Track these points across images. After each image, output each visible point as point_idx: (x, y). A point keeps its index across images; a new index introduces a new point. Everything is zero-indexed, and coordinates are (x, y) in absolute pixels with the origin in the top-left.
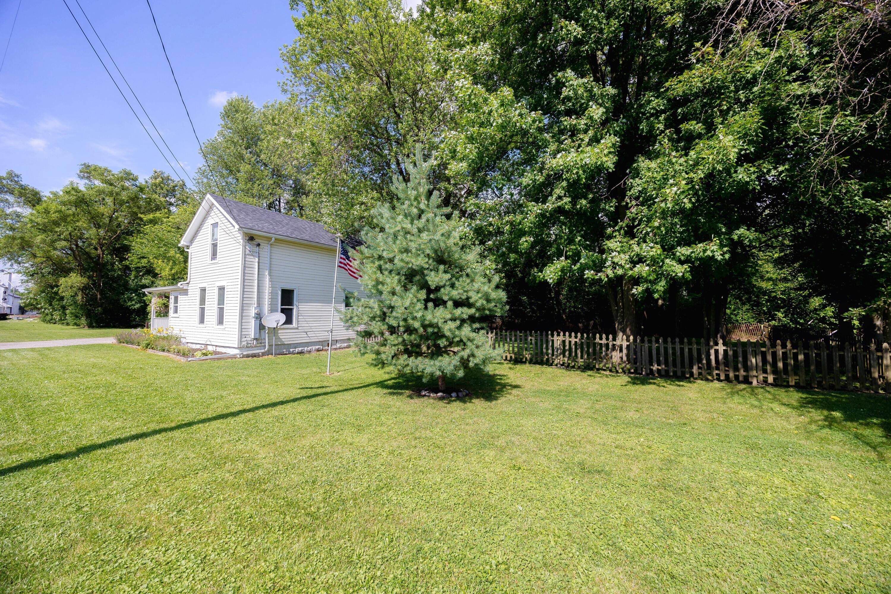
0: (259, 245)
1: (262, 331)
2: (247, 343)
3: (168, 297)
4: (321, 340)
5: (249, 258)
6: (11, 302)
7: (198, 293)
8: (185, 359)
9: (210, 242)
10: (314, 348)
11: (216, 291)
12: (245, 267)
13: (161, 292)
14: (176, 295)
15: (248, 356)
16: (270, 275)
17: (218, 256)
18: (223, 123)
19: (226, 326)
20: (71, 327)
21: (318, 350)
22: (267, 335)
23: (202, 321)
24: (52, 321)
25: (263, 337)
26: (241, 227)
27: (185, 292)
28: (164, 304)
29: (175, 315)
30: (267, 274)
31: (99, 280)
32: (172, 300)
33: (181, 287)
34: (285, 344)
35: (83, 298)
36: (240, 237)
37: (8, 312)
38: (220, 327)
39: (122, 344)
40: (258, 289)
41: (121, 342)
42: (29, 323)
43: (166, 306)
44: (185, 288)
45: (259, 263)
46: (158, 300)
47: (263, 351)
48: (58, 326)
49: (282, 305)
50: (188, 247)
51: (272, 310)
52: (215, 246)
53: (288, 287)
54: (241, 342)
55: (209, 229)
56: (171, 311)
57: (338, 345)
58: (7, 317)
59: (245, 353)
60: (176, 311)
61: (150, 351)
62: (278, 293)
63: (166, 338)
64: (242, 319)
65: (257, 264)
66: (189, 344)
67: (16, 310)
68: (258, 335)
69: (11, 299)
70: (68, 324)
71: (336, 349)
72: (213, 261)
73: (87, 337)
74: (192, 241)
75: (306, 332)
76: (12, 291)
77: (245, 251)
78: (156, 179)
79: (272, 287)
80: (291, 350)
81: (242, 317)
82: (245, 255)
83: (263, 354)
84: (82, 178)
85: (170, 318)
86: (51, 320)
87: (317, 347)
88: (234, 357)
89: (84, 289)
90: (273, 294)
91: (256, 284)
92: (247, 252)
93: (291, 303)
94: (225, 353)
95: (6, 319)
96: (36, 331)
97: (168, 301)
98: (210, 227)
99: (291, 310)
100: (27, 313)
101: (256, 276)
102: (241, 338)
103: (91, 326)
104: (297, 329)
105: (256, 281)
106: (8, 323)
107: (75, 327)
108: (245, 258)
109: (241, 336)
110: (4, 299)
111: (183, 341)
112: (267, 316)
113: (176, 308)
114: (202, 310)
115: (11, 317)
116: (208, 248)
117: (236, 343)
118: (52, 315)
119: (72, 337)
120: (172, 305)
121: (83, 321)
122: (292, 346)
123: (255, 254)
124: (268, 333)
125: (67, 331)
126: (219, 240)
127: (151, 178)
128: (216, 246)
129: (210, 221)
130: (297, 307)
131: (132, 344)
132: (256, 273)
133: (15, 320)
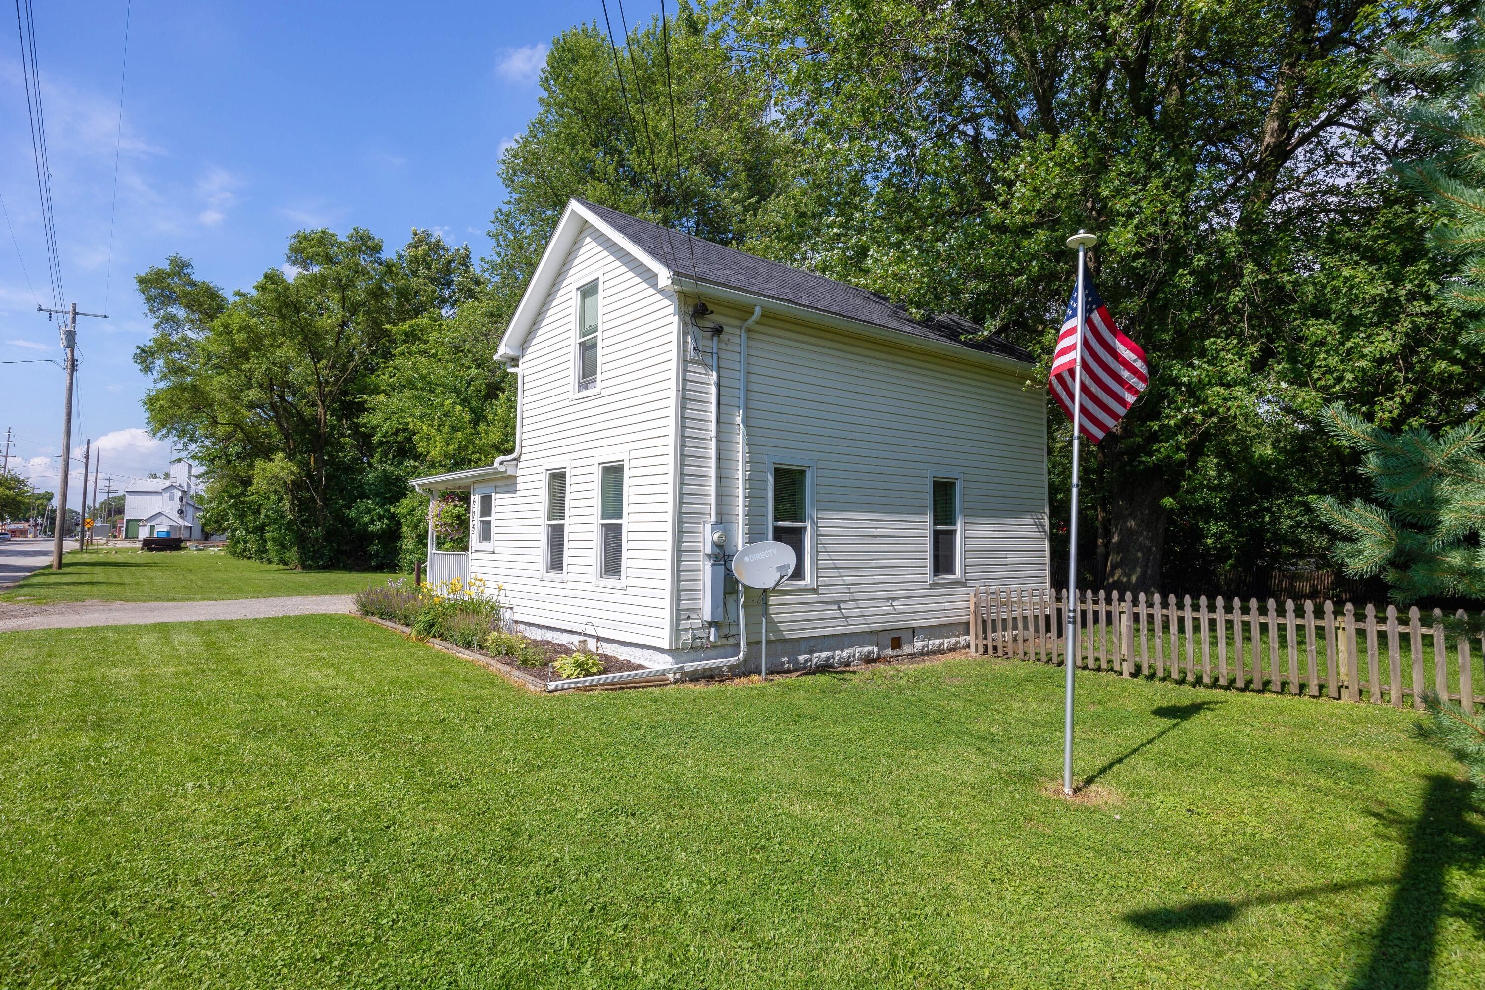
0: (718, 331)
1: (731, 599)
2: (694, 637)
3: (466, 499)
4: (875, 627)
5: (697, 372)
6: (190, 517)
7: (543, 483)
8: (540, 684)
9: (573, 339)
10: (859, 651)
11: (597, 477)
12: (684, 400)
13: (450, 486)
14: (485, 491)
15: (694, 677)
16: (747, 426)
17: (599, 376)
18: (545, 95)
19: (631, 582)
20: (274, 566)
21: (868, 660)
22: (742, 612)
23: (556, 562)
24: (242, 555)
25: (732, 618)
26: (677, 273)
27: (508, 483)
28: (458, 517)
29: (485, 546)
30: (739, 420)
31: (318, 470)
32: (476, 507)
33: (502, 469)
34: (785, 641)
35: (293, 505)
36: (671, 309)
37: (184, 535)
38: (610, 582)
39: (369, 617)
40: (719, 468)
41: (367, 613)
42: (211, 557)
43: (463, 522)
44: (509, 473)
45: (718, 386)
46: (443, 505)
47: (733, 660)
48: (255, 564)
49: (776, 519)
50: (515, 361)
51: (754, 535)
52: (588, 349)
53: (791, 460)
54: (676, 631)
55: (572, 303)
56: (474, 536)
57: (919, 645)
58: (182, 545)
59: (689, 667)
60: (486, 535)
61: (437, 645)
62: (765, 481)
63: (471, 608)
64: (679, 561)
65: (713, 390)
66: (522, 627)
67: (196, 532)
68: (721, 610)
69: (190, 512)
70: (270, 562)
71: (912, 656)
72: (585, 393)
73: (300, 594)
74: (525, 343)
75: (838, 603)
76: (192, 497)
77: (685, 351)
78: (416, 247)
79: (752, 461)
80: (801, 658)
81: (678, 553)
82: (684, 363)
83: (735, 672)
84: (293, 263)
85: (472, 554)
86: (244, 551)
87: (866, 650)
88: (659, 680)
89: (296, 487)
90: (753, 481)
91: (713, 453)
92: (691, 352)
93: (798, 514)
94: (640, 667)
95: (179, 548)
96: (219, 574)
97: (468, 510)
98: (574, 297)
99: (801, 531)
100: (213, 537)
101: (713, 426)
102: (678, 620)
103: (306, 568)
104: (815, 591)
105: (713, 444)
106: (181, 557)
107: (281, 567)
108: (685, 371)
109: (679, 614)
110: (181, 512)
111: (507, 615)
112: (745, 552)
113: (486, 525)
114: (557, 536)
115: (188, 544)
116: (571, 356)
117: (666, 633)
118: (245, 542)
119: (274, 591)
120: (475, 520)
121: (293, 554)
122: (803, 645)
123: (708, 360)
124: (745, 605)
125: (267, 576)
126: (600, 329)
127: (409, 247)
128: (594, 346)
129: (577, 277)
130: (815, 523)
131: (392, 617)
132: (713, 417)
133: (191, 550)
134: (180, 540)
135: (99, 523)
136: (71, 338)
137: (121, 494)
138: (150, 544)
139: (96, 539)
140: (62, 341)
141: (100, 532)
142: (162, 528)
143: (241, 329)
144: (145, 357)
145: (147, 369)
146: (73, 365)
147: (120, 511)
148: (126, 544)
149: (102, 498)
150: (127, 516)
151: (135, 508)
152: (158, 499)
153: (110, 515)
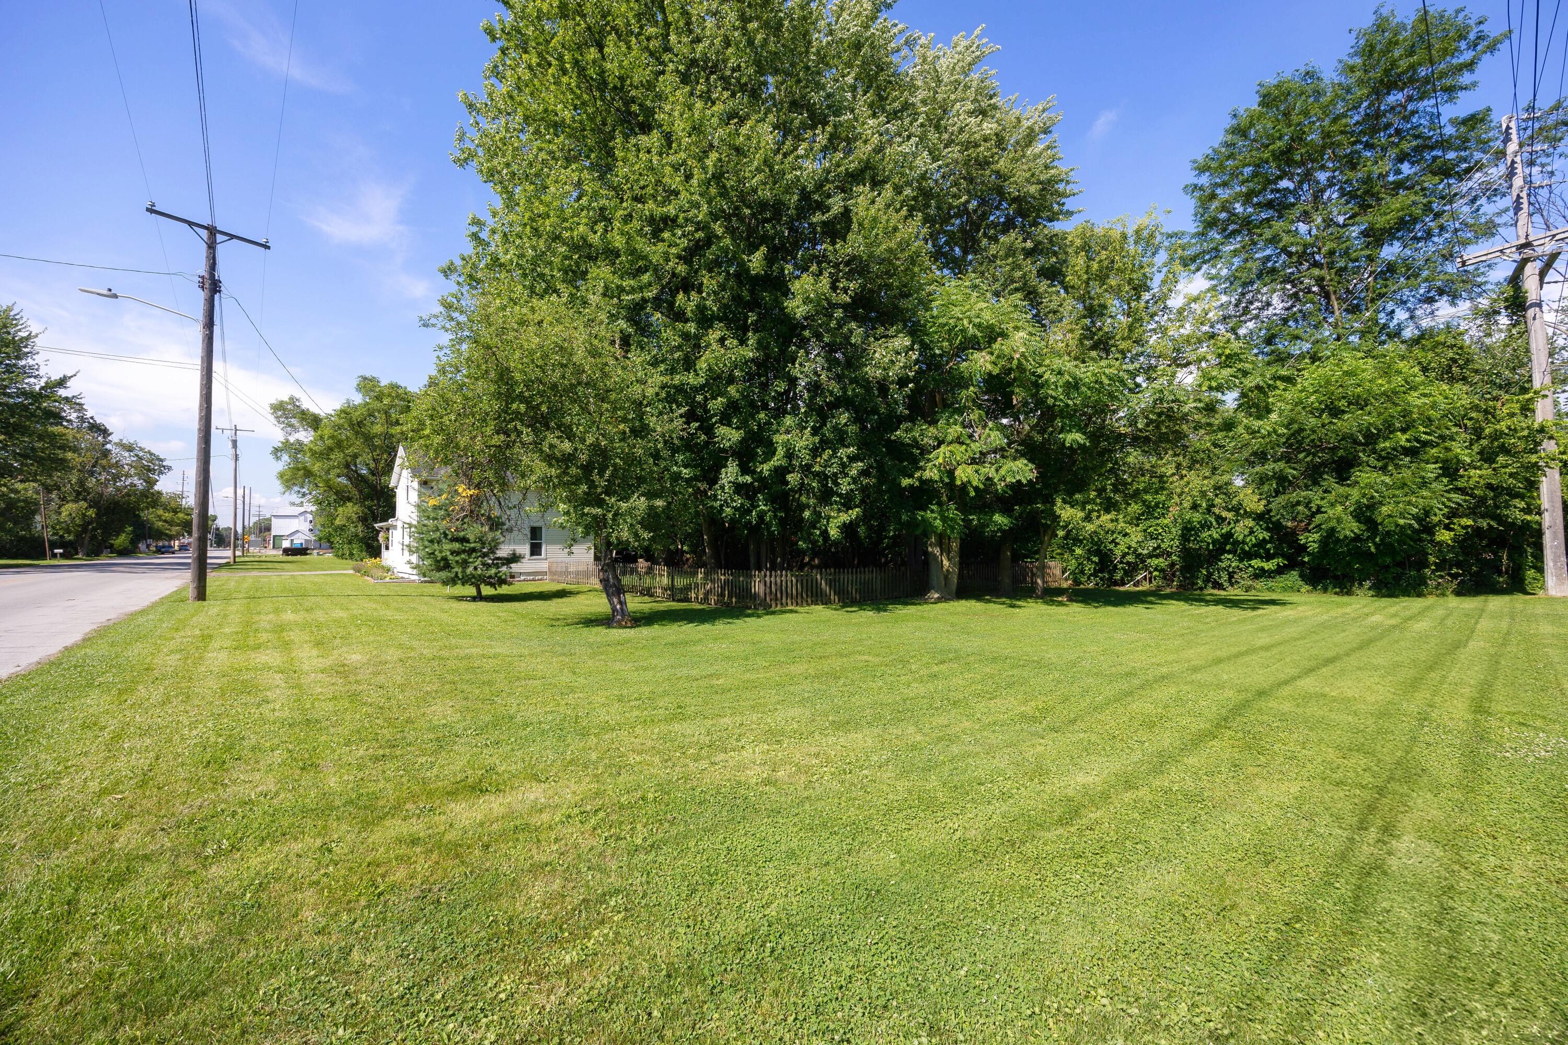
37: (313, 545)
58: (308, 552)
110: (311, 530)
118: (342, 549)
133: (314, 556)
134: (307, 549)
135: (253, 538)
136: (235, 443)
137: (268, 516)
138: (287, 552)
139: (251, 549)
140: (230, 444)
141: (255, 544)
142: (299, 541)
143: (330, 437)
144: (276, 452)
145: (278, 458)
146: (236, 458)
147: (268, 529)
148: (274, 552)
149: (254, 520)
150: (274, 533)
151: (279, 528)
152: (296, 521)
153: (261, 532)
